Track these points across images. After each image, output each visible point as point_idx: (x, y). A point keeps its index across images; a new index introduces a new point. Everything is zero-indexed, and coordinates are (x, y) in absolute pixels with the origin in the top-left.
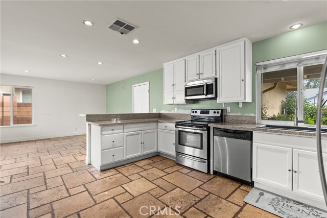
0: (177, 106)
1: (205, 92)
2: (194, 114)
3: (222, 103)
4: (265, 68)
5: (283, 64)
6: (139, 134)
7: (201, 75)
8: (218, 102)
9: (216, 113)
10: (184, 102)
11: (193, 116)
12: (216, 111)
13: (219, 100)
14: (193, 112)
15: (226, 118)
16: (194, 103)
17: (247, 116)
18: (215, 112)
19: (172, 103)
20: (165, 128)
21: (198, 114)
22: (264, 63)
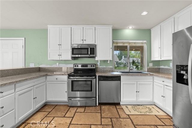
0: (58, 62)
1: (89, 53)
2: (76, 67)
3: (98, 61)
4: (117, 44)
5: (124, 43)
6: (31, 90)
7: (84, 41)
8: (96, 60)
9: (93, 67)
10: (70, 58)
11: (75, 69)
12: (93, 65)
13: (97, 59)
14: (75, 66)
15: (98, 69)
16: (74, 60)
17: (109, 68)
18: (91, 66)
19: (58, 59)
20: (56, 80)
21: (80, 67)
22: (116, 41)
